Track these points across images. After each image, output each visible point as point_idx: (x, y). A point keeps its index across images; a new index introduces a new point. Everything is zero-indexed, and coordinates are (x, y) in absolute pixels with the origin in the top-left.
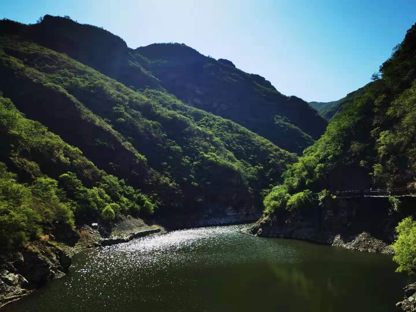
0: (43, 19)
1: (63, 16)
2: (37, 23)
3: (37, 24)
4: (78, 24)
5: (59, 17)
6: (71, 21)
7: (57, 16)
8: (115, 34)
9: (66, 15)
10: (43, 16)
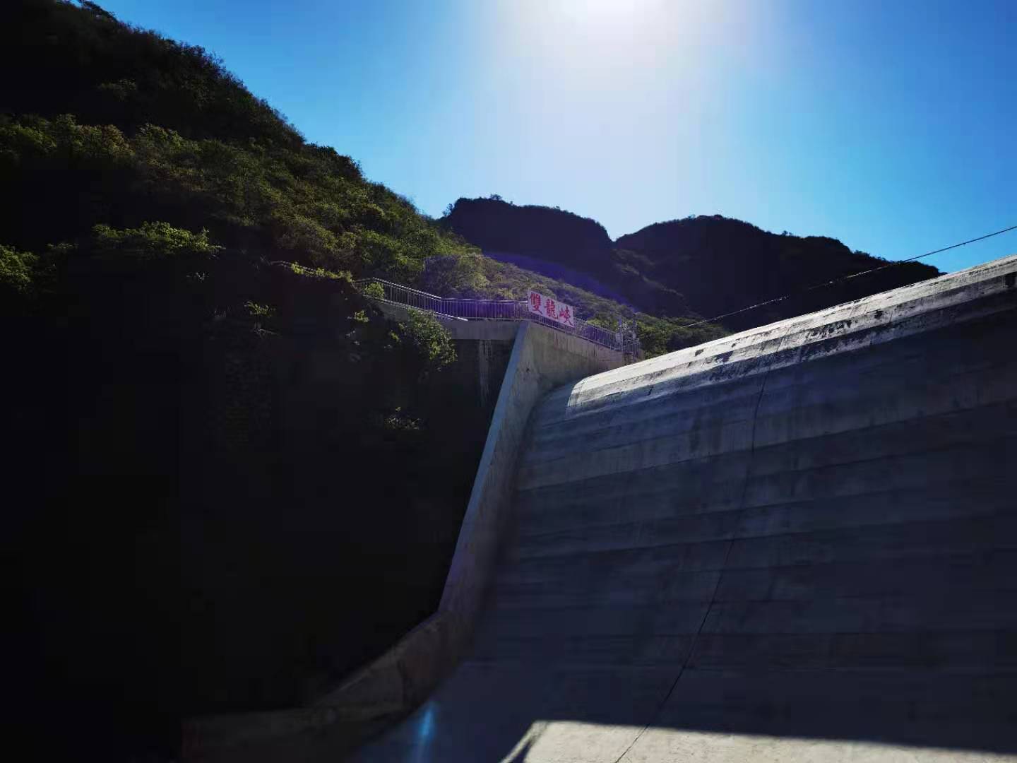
0: (454, 206)
1: (488, 197)
2: (443, 215)
3: (443, 218)
4: (515, 207)
5: (480, 199)
6: (503, 202)
7: (478, 197)
8: (583, 216)
9: (494, 193)
10: (453, 201)
